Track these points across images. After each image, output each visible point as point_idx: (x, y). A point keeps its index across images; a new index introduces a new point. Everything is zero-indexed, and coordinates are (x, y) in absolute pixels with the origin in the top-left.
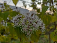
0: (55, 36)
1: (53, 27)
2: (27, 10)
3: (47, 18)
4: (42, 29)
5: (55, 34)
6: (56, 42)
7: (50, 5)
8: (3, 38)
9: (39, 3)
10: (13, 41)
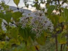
0: (62, 38)
1: (60, 29)
2: (30, 11)
3: (54, 18)
4: (50, 29)
5: (63, 35)
6: (63, 44)
7: (56, 3)
8: (3, 44)
9: (43, 2)
10: (13, 48)
